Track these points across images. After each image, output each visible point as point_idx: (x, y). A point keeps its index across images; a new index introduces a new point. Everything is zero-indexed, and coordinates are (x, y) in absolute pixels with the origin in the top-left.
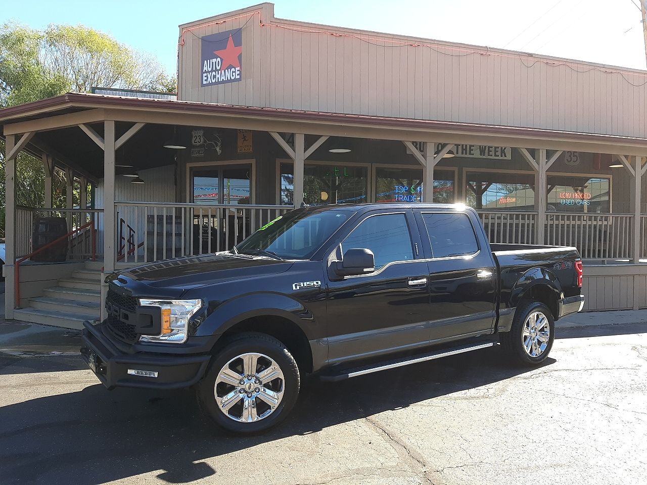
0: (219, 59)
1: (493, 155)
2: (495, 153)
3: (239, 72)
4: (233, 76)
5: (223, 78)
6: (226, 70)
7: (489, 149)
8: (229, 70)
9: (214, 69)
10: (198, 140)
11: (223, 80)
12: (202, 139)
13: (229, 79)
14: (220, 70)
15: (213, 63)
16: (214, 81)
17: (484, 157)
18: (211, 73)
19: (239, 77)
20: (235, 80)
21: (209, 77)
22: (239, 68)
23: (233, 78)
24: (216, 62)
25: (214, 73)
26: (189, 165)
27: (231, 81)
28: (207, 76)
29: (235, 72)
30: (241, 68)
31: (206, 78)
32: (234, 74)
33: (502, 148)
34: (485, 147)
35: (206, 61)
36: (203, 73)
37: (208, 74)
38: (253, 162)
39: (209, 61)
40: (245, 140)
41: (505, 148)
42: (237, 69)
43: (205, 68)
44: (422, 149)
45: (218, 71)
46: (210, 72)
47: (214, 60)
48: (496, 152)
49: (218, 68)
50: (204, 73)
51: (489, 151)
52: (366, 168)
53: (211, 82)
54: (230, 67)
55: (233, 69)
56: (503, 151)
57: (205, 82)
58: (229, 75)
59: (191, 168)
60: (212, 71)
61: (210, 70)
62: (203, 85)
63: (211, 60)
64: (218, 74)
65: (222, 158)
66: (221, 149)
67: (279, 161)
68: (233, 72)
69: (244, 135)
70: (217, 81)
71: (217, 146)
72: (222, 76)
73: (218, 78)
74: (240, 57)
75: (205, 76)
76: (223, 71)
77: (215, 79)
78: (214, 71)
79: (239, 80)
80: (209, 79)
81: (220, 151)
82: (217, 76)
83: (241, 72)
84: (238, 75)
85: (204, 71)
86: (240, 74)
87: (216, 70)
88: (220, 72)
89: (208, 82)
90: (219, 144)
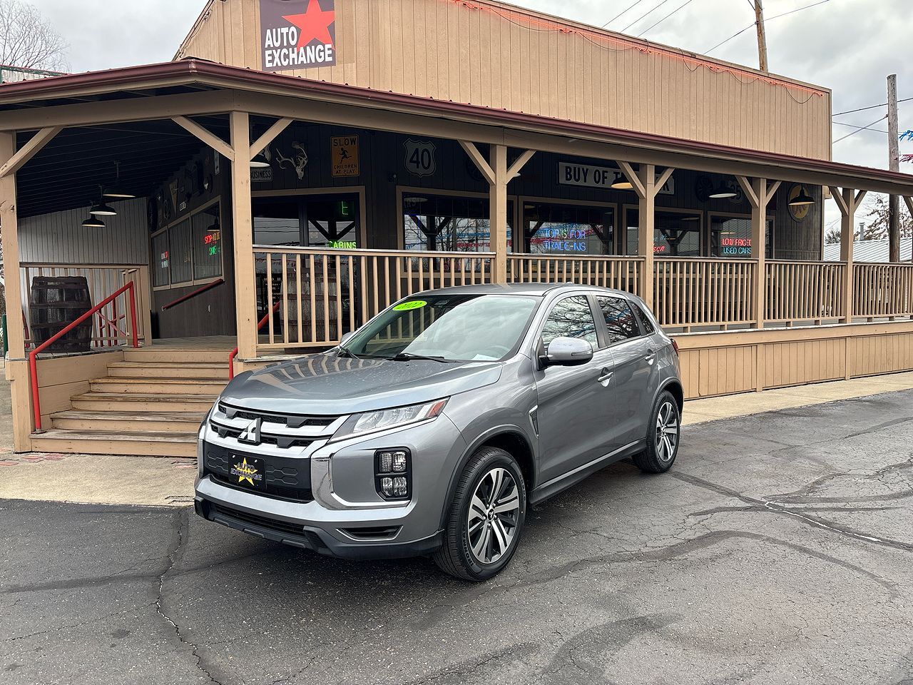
0: (293, 29)
3: (330, 52)
4: (320, 57)
5: (302, 59)
6: (308, 48)
8: (313, 47)
9: (285, 44)
11: (302, 62)
12: (267, 154)
13: (313, 61)
14: (296, 46)
15: (282, 34)
16: (285, 64)
18: (279, 50)
19: (331, 59)
20: (325, 64)
21: (277, 56)
22: (330, 46)
23: (320, 60)
24: (287, 34)
25: (285, 51)
27: (317, 64)
28: (272, 55)
29: (324, 51)
30: (334, 45)
31: (270, 58)
32: (322, 54)
35: (269, 31)
36: (264, 50)
37: (274, 51)
38: (361, 190)
39: (274, 30)
42: (328, 46)
43: (268, 42)
44: (577, 178)
45: (293, 47)
46: (278, 48)
47: (285, 30)
49: (293, 43)
50: (267, 49)
52: (512, 203)
53: (279, 65)
54: (315, 43)
55: (320, 47)
57: (268, 65)
58: (311, 55)
60: (281, 47)
63: (279, 30)
64: (293, 53)
65: (305, 183)
66: (304, 170)
67: (400, 190)
68: (320, 51)
69: (342, 149)
70: (291, 63)
71: (297, 165)
72: (300, 55)
73: (293, 59)
74: (331, 29)
75: (269, 55)
76: (302, 49)
77: (287, 60)
78: (285, 47)
79: (332, 63)
80: (277, 60)
81: (303, 173)
82: (292, 56)
83: (334, 52)
84: (329, 56)
85: (266, 46)
86: (332, 55)
87: (289, 46)
88: (295, 49)
89: (275, 65)
90: (304, 161)
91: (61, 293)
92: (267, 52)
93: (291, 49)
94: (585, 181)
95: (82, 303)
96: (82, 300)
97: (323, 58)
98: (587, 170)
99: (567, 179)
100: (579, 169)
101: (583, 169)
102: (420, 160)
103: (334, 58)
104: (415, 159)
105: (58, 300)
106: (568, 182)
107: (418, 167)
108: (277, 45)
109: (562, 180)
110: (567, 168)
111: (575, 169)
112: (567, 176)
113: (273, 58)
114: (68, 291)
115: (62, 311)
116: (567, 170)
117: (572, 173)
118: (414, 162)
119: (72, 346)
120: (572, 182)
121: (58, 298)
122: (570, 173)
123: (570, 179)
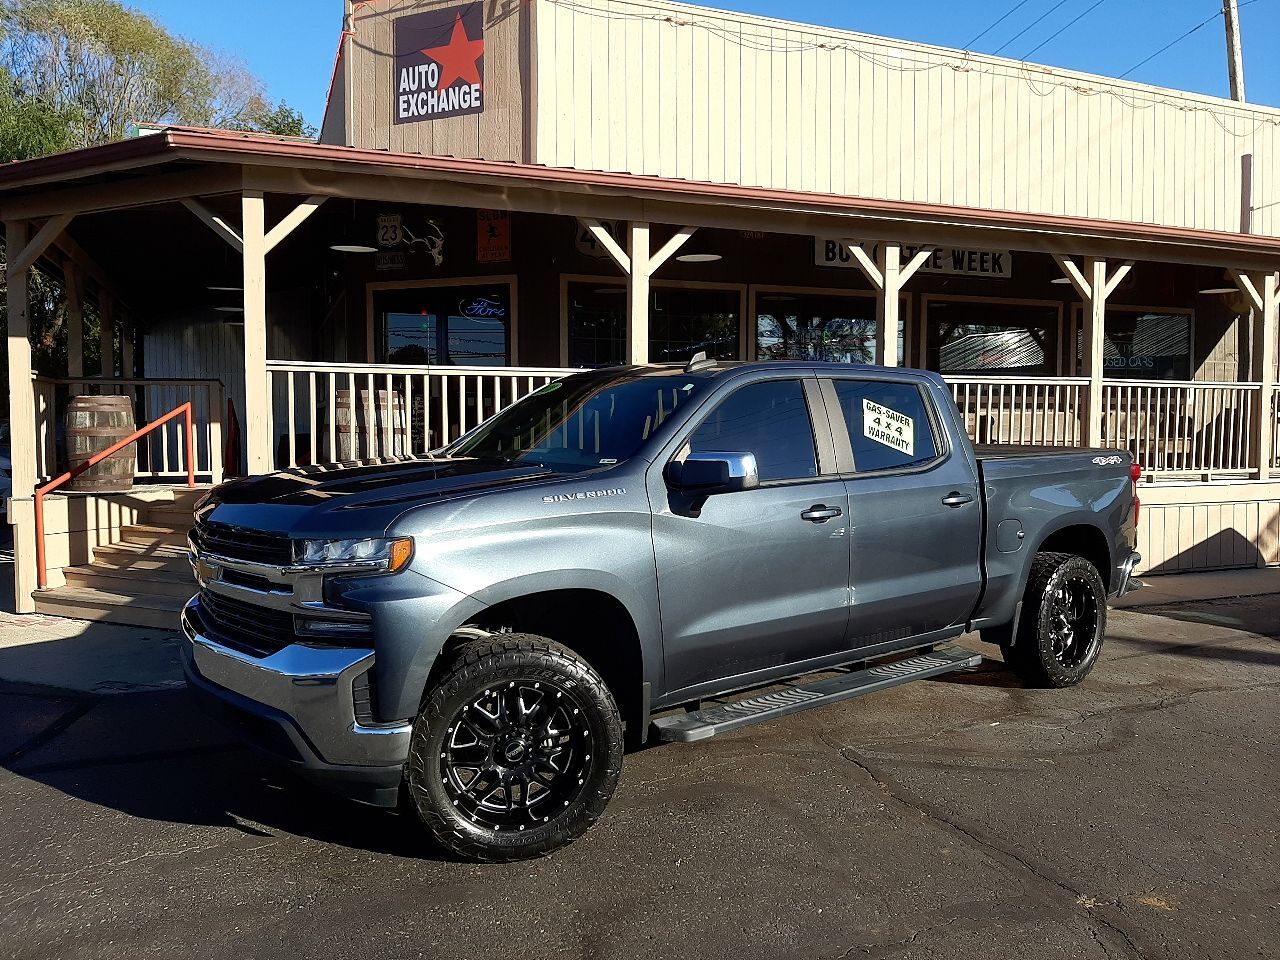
0: (433, 66)
1: (979, 268)
2: (982, 266)
3: (477, 94)
4: (465, 101)
5: (444, 105)
6: (451, 90)
7: (970, 257)
8: (457, 88)
9: (424, 87)
10: (390, 234)
11: (443, 109)
12: (399, 231)
13: (457, 108)
14: (436, 88)
15: (420, 74)
16: (423, 112)
17: (961, 272)
18: (416, 95)
19: (478, 103)
20: (471, 110)
21: (413, 103)
22: (477, 86)
23: (465, 106)
24: (426, 73)
25: (423, 95)
26: (371, 287)
27: (461, 112)
28: (407, 102)
29: (470, 93)
30: (482, 85)
31: (405, 106)
32: (467, 97)
33: (994, 255)
34: (963, 253)
35: (404, 70)
37: (410, 96)
38: (512, 281)
39: (411, 69)
40: (494, 235)
41: (1000, 255)
42: (474, 86)
43: (404, 85)
44: (844, 256)
45: (432, 90)
46: (415, 92)
47: (423, 68)
48: (983, 262)
49: (433, 84)
50: (402, 94)
51: (971, 261)
52: (737, 294)
53: (416, 114)
54: (459, 83)
55: (465, 88)
56: (996, 261)
57: (403, 115)
58: (455, 98)
59: (376, 294)
60: (419, 90)
62: (398, 121)
63: (416, 68)
64: (433, 97)
65: (444, 271)
66: (443, 253)
67: (564, 280)
69: (490, 225)
70: (430, 112)
71: (434, 247)
72: (441, 101)
73: (433, 105)
74: (479, 63)
75: (404, 102)
76: (443, 91)
77: (425, 107)
78: (423, 91)
79: (480, 110)
80: (413, 107)
81: (441, 257)
82: (431, 101)
83: (482, 94)
84: (476, 99)
85: (401, 91)
86: (480, 98)
87: (428, 88)
88: (436, 92)
89: (410, 115)
90: (439, 242)
92: (405, 98)
93: (430, 93)
95: (121, 429)
97: (468, 103)
99: (828, 259)
105: (90, 425)
107: (593, 247)
108: (414, 87)
109: (820, 260)
112: (827, 255)
113: (409, 105)
114: (102, 414)
115: (92, 438)
116: (827, 246)
117: (837, 250)
118: (587, 241)
120: (837, 263)
122: (832, 251)
123: (833, 259)
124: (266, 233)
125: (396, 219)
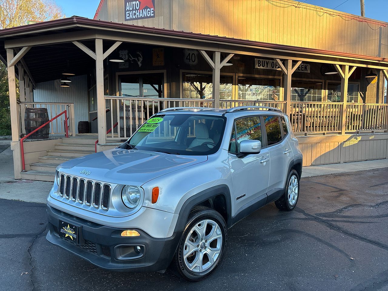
0: (138, 2)
1: (301, 70)
3: (153, 12)
4: (149, 14)
6: (144, 10)
8: (146, 10)
11: (141, 16)
12: (127, 56)
13: (146, 16)
14: (138, 9)
15: (133, 4)
16: (134, 17)
18: (132, 12)
19: (153, 15)
20: (150, 17)
21: (131, 14)
22: (153, 9)
23: (149, 15)
24: (135, 4)
25: (134, 12)
26: (117, 74)
27: (147, 17)
28: (129, 14)
29: (150, 11)
30: (154, 9)
31: (128, 15)
32: (149, 13)
33: (305, 66)
35: (128, 3)
37: (130, 12)
38: (164, 71)
39: (130, 3)
40: (158, 57)
41: (307, 66)
42: (152, 9)
43: (127, 8)
44: (263, 65)
45: (137, 10)
46: (131, 10)
47: (134, 3)
48: (302, 67)
49: (138, 8)
50: (127, 11)
53: (132, 18)
54: (146, 8)
55: (149, 9)
56: (306, 68)
57: (127, 18)
58: (145, 13)
59: (119, 76)
60: (133, 10)
61: (131, 9)
62: (126, 20)
63: (132, 2)
64: (138, 12)
65: (142, 69)
66: (142, 63)
67: (181, 71)
68: (148, 11)
69: (157, 54)
70: (137, 17)
71: (139, 61)
72: (140, 14)
73: (138, 15)
74: (153, 1)
75: (128, 14)
76: (141, 10)
77: (135, 15)
78: (134, 10)
79: (153, 17)
80: (131, 16)
81: (141, 64)
82: (137, 14)
83: (154, 12)
84: (152, 13)
85: (127, 10)
87: (136, 9)
88: (139, 11)
89: (130, 18)
90: (141, 59)
91: (36, 115)
92: (127, 12)
93: (136, 11)
94: (267, 67)
95: (45, 119)
96: (45, 118)
97: (150, 14)
98: (268, 62)
99: (258, 66)
100: (264, 61)
101: (266, 62)
102: (191, 58)
103: (154, 15)
104: (188, 58)
105: (35, 117)
106: (259, 68)
107: (190, 61)
109: (256, 67)
110: (259, 61)
111: (262, 61)
113: (130, 15)
114: (38, 114)
115: (36, 122)
116: (258, 62)
117: (261, 63)
118: (188, 59)
119: (41, 136)
120: (261, 67)
121: (34, 117)
122: (260, 63)
123: (260, 66)
124: (104, 53)
125: (126, 52)
